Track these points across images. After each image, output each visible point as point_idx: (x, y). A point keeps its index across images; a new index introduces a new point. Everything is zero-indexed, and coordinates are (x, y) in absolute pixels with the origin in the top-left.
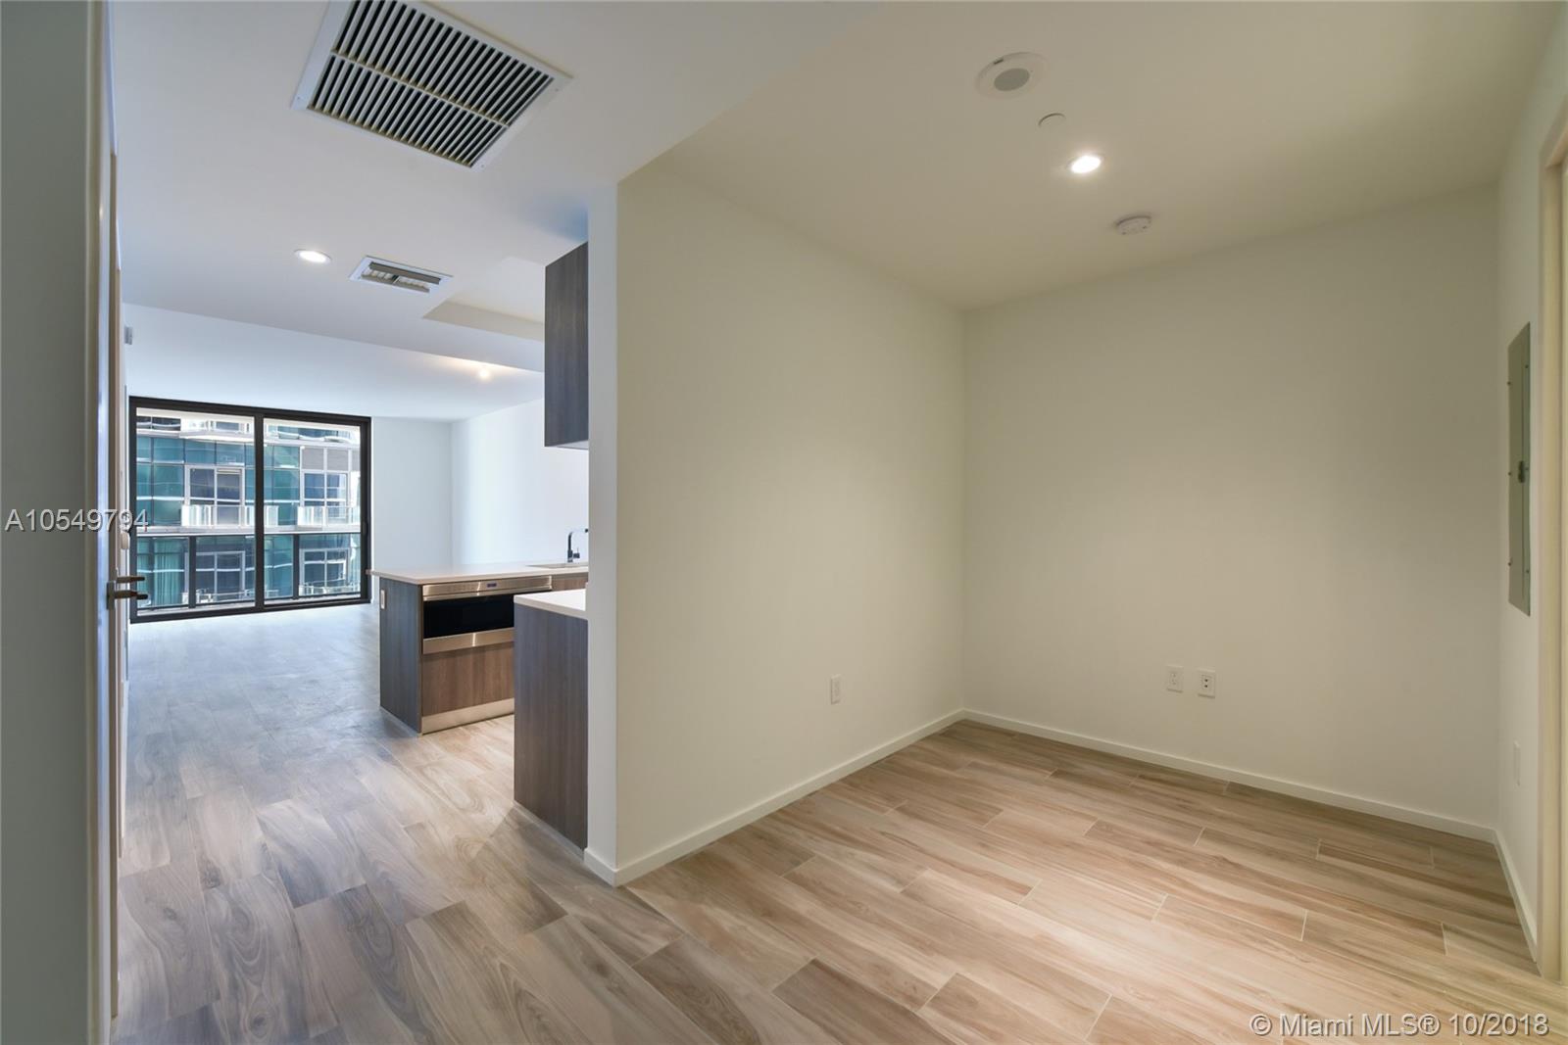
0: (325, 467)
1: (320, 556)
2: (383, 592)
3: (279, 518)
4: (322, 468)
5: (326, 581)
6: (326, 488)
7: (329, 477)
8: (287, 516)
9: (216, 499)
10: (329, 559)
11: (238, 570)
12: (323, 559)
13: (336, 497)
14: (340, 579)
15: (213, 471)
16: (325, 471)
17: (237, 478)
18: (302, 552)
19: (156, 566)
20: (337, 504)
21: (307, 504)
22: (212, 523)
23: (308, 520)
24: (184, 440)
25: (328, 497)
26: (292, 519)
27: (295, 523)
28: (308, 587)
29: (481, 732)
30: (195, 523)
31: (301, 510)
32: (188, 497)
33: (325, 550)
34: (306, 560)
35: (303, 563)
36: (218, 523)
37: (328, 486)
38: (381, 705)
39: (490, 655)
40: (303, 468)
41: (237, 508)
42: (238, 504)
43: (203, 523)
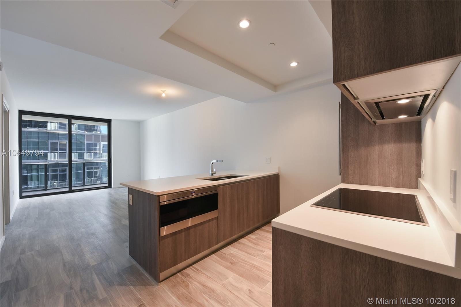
0: (93, 141)
1: (92, 168)
2: (131, 196)
3: (79, 157)
4: (92, 141)
5: (93, 176)
6: (93, 147)
7: (94, 144)
8: (81, 156)
9: (59, 151)
10: (94, 169)
11: (66, 173)
12: (92, 169)
13: (96, 150)
14: (97, 175)
15: (58, 142)
16: (93, 142)
17: (65, 144)
18: (86, 168)
19: (40, 172)
20: (97, 152)
21: (87, 152)
22: (57, 159)
23: (88, 157)
24: (48, 133)
25: (94, 150)
26: (83, 157)
27: (84, 158)
28: (88, 178)
29: (191, 278)
30: (52, 159)
31: (85, 154)
32: (50, 151)
33: (93, 167)
34: (87, 170)
35: (86, 170)
36: (59, 159)
37: (94, 147)
38: (130, 254)
39: (192, 231)
40: (86, 141)
41: (65, 154)
42: (66, 153)
43: (54, 159)
